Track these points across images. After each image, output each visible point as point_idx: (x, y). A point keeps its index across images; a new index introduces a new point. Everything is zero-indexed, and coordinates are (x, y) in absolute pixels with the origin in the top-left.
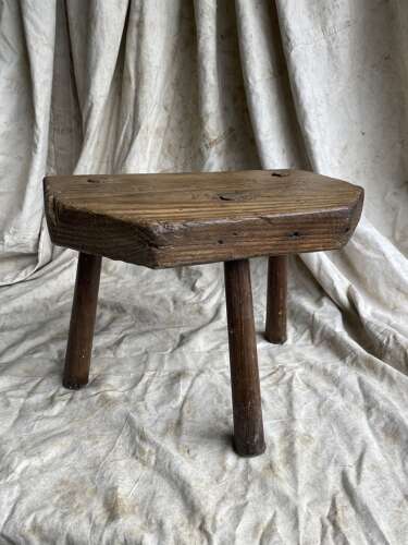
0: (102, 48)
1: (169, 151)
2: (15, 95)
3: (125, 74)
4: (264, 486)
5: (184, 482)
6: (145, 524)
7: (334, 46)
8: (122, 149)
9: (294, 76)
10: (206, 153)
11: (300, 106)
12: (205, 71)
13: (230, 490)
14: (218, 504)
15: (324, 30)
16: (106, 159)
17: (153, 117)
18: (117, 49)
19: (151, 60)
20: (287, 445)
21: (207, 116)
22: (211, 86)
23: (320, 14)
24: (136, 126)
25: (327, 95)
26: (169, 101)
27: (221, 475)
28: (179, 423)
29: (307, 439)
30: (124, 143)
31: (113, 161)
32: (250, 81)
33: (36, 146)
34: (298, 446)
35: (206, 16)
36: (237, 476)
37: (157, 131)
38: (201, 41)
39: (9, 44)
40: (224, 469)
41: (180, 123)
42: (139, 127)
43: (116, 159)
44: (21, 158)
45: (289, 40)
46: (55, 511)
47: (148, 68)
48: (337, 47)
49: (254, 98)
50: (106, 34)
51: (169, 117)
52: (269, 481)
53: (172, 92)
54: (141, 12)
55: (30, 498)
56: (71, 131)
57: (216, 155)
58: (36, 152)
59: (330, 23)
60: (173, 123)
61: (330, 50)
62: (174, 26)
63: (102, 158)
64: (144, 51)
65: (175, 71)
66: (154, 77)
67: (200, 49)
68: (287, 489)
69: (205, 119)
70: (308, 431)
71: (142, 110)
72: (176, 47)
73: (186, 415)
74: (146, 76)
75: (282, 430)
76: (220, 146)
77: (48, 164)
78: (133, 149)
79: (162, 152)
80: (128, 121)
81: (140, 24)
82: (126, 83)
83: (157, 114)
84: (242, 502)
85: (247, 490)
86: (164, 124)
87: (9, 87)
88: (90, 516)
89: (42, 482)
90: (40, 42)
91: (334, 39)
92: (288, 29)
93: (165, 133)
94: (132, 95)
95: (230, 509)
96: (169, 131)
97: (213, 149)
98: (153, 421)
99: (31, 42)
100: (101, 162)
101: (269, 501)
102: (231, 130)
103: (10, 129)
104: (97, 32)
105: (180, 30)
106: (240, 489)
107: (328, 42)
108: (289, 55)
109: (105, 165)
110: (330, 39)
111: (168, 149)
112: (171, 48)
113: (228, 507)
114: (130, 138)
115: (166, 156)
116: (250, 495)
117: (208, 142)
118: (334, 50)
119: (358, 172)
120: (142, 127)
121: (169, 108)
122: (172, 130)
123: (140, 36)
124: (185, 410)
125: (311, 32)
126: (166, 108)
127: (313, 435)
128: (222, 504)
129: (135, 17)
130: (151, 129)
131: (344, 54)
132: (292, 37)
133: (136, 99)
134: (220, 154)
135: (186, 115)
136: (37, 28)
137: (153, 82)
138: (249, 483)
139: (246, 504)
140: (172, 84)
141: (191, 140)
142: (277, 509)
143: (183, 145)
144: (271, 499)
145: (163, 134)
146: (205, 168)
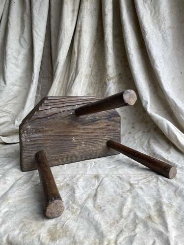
0: (64, 40)
1: (91, 85)
2: (26, 62)
3: (73, 51)
4: (146, 226)
5: (97, 222)
6: (72, 242)
7: (165, 35)
8: (70, 83)
9: (148, 45)
10: (108, 84)
11: (152, 57)
12: (107, 47)
13: (125, 227)
14: (118, 236)
15: (160, 29)
16: (63, 89)
17: (85, 69)
18: (70, 42)
19: (84, 45)
20: (158, 207)
21: (108, 67)
22: (110, 54)
23: (158, 24)
24: (77, 72)
25: (163, 55)
26: (92, 64)
27: (120, 220)
28: (95, 195)
29: (170, 206)
30: (71, 80)
31: (66, 89)
32: (129, 49)
33: (32, 81)
34: (165, 208)
35: (108, 26)
36: (129, 220)
37: (86, 75)
38: (106, 36)
39: (26, 41)
40: (122, 217)
41: (96, 73)
42: (78, 72)
43: (67, 87)
44: (26, 89)
45: (145, 31)
46: (20, 233)
47: (83, 48)
48: (166, 36)
49: (130, 56)
50: (66, 35)
51: (92, 70)
52: (150, 223)
53: (93, 60)
54: (81, 27)
55: (6, 225)
56: (48, 78)
57: (112, 84)
58: (32, 84)
59: (163, 27)
60: (94, 73)
61: (163, 37)
62: (94, 33)
63: (61, 88)
64: (81, 42)
65: (95, 51)
66: (85, 52)
67: (105, 39)
68: (161, 229)
69: (107, 68)
70: (170, 202)
71: (80, 65)
72: (95, 42)
73: (99, 192)
74: (82, 51)
75: (155, 201)
76: (114, 80)
77: (37, 92)
78: (75, 82)
79: (88, 85)
80: (73, 71)
81: (80, 31)
82: (73, 54)
83: (86, 68)
84: (133, 234)
85: (135, 227)
86: (90, 73)
87: (24, 58)
88: (39, 237)
89: (15, 218)
90: (38, 39)
91: (165, 33)
92: (144, 27)
94: (76, 59)
95: (126, 237)
96: (91, 77)
97: (111, 81)
98: (81, 193)
99: (35, 39)
100: (61, 90)
101: (150, 234)
102: (120, 74)
103: (22, 75)
104: (62, 35)
105: (97, 35)
106: (131, 227)
107: (162, 34)
108: (145, 38)
109: (62, 91)
110: (163, 33)
111: (91, 84)
112: (93, 41)
113: (124, 236)
114: (74, 78)
115: (89, 87)
116: (137, 230)
117: (109, 78)
118: (165, 37)
119: (181, 90)
120: (80, 73)
121: (92, 66)
122: (93, 76)
123: (80, 36)
124: (98, 190)
125: (154, 31)
126: (90, 66)
127: (174, 204)
128: (121, 235)
129: (78, 29)
130: (83, 74)
131: (169, 39)
132: (146, 30)
133: (77, 61)
134: (114, 84)
135: (99, 70)
136: (37, 34)
137: (85, 54)
138: (137, 224)
139: (135, 235)
140: (93, 56)
141: (101, 80)
142: (156, 239)
143: (98, 82)
144: (151, 233)
145: (89, 77)
146: (108, 90)
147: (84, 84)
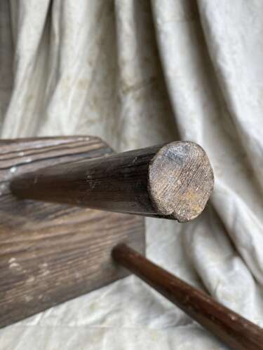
1: (95, 104)
3: (51, 31)
11: (212, 40)
12: (120, 21)
22: (127, 35)
24: (58, 76)
41: (105, 78)
47: (69, 24)
51: (94, 72)
60: (99, 78)
76: (138, 93)
80: (53, 73)
82: (51, 38)
83: (80, 68)
86: (88, 77)
93: (90, 86)
94: (56, 49)
96: (94, 85)
97: (129, 95)
117: (125, 89)
120: (63, 77)
121: (93, 63)
122: (98, 85)
126: (90, 63)
130: (72, 80)
140: (97, 43)
143: (107, 96)
146: (123, 113)
147: (74, 102)
